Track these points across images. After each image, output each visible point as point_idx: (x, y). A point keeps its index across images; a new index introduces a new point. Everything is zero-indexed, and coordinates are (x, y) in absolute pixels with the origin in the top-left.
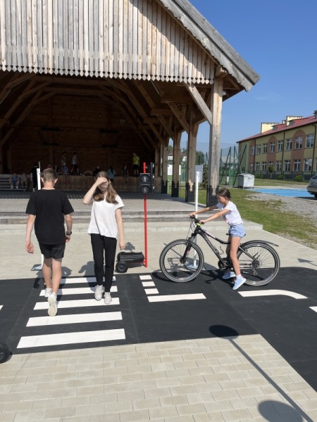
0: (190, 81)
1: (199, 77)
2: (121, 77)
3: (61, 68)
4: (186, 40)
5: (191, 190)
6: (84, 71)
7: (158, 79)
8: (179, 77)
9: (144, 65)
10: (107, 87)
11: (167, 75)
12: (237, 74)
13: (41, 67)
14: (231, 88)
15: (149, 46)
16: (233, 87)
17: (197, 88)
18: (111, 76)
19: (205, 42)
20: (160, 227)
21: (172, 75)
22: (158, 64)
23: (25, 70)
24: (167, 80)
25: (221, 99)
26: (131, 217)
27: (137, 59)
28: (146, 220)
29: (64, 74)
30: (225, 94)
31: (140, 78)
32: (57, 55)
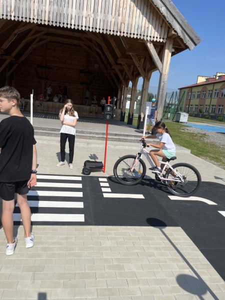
0: (149, 38)
1: (156, 37)
2: (98, 31)
3: (54, 21)
4: (149, 7)
5: (142, 120)
6: (71, 25)
7: (125, 35)
8: (140, 35)
9: (116, 23)
10: (87, 39)
11: (132, 33)
12: (184, 36)
13: (39, 19)
14: (179, 46)
15: (121, 9)
16: (180, 46)
17: (154, 45)
18: (91, 30)
19: (163, 10)
20: (117, 145)
21: (136, 33)
22: (126, 23)
23: (28, 21)
24: (132, 36)
25: (170, 54)
26: (97, 136)
27: (111, 18)
28: (106, 139)
29: (56, 26)
30: (173, 50)
31: (112, 33)
32: (52, 11)
